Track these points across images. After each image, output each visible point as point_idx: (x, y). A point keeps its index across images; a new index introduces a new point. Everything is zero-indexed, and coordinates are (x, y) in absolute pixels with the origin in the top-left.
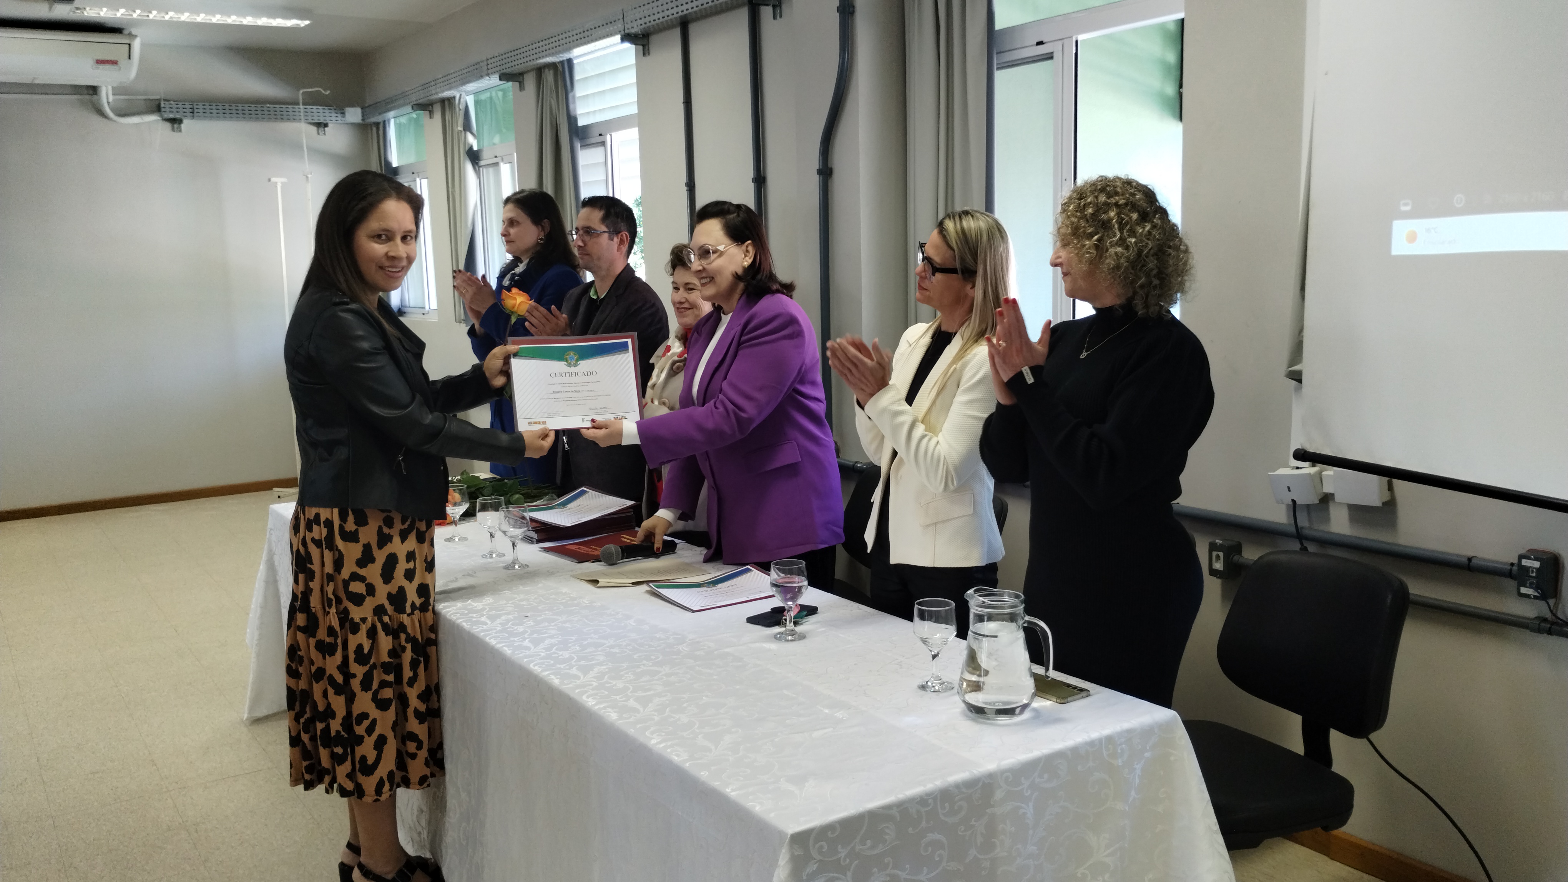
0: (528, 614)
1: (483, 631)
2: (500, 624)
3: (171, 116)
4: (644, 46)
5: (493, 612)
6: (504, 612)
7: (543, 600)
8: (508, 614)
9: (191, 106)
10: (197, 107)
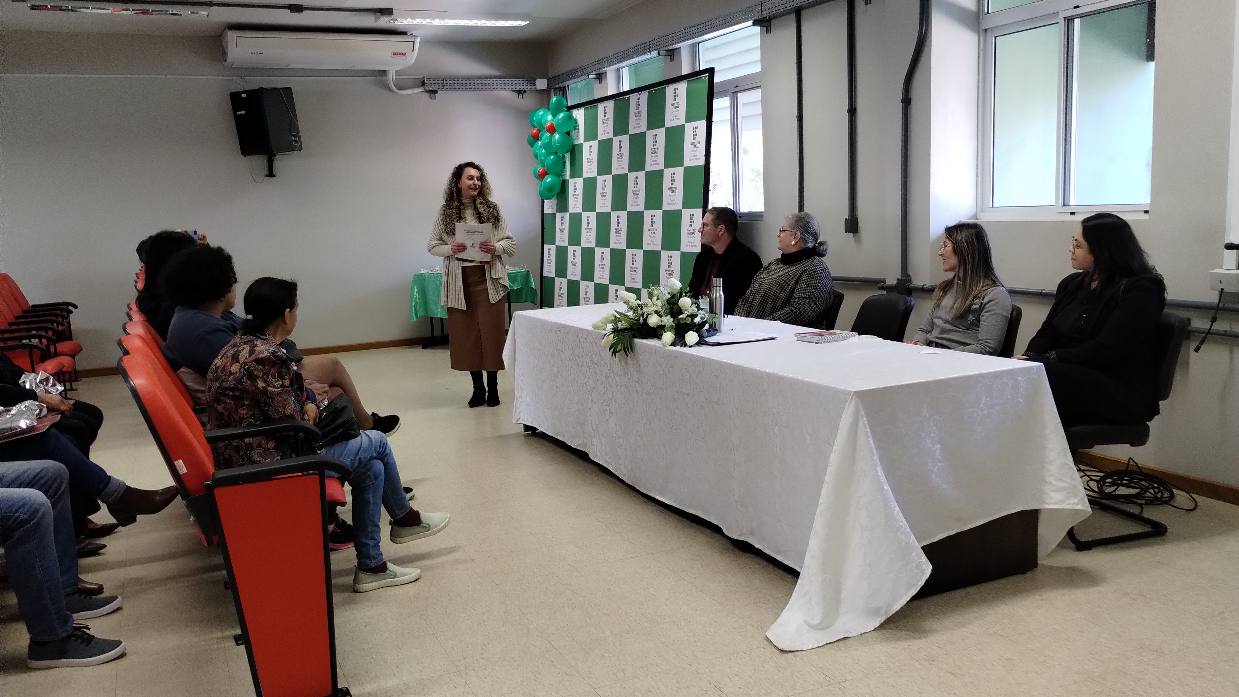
3: (431, 89)
4: (767, 27)
9: (443, 82)
10: (446, 82)
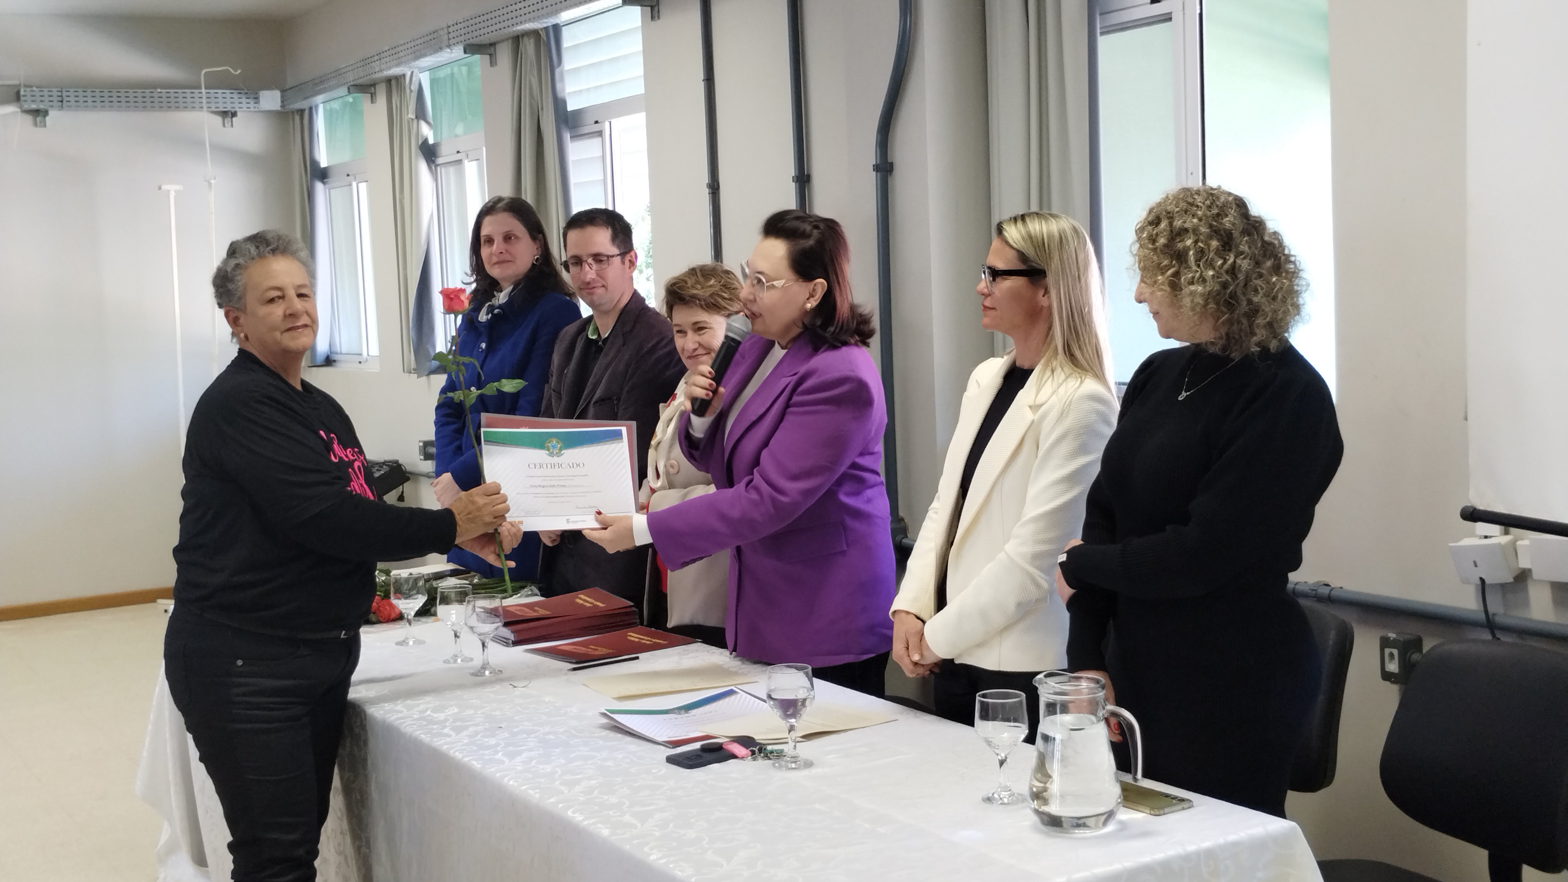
0: (502, 725)
1: (447, 743)
2: (467, 736)
4: (651, 9)
5: (458, 724)
6: (471, 723)
7: (520, 709)
8: (477, 725)
